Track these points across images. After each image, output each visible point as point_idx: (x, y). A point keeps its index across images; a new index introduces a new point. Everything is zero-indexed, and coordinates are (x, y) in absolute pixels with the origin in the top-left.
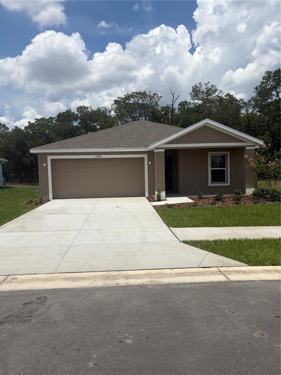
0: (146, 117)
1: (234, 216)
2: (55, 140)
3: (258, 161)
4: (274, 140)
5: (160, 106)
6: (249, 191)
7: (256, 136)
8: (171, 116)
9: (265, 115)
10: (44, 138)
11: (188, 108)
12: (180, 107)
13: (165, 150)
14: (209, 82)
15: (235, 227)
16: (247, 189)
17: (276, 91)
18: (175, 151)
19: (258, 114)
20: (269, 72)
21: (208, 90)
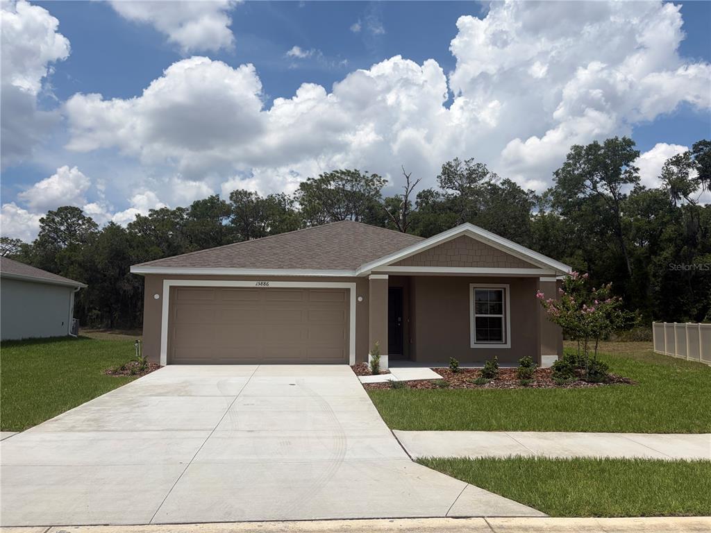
0: (357, 214)
1: (518, 409)
2: (183, 250)
3: (564, 303)
4: (592, 266)
5: (383, 197)
6: (548, 361)
7: (558, 257)
8: (404, 215)
9: (575, 220)
10: (164, 245)
11: (434, 202)
12: (419, 200)
13: (389, 276)
14: (473, 159)
15: (519, 433)
16: (543, 357)
17: (591, 180)
18: (408, 279)
19: (562, 218)
20: (578, 147)
21: (471, 172)
